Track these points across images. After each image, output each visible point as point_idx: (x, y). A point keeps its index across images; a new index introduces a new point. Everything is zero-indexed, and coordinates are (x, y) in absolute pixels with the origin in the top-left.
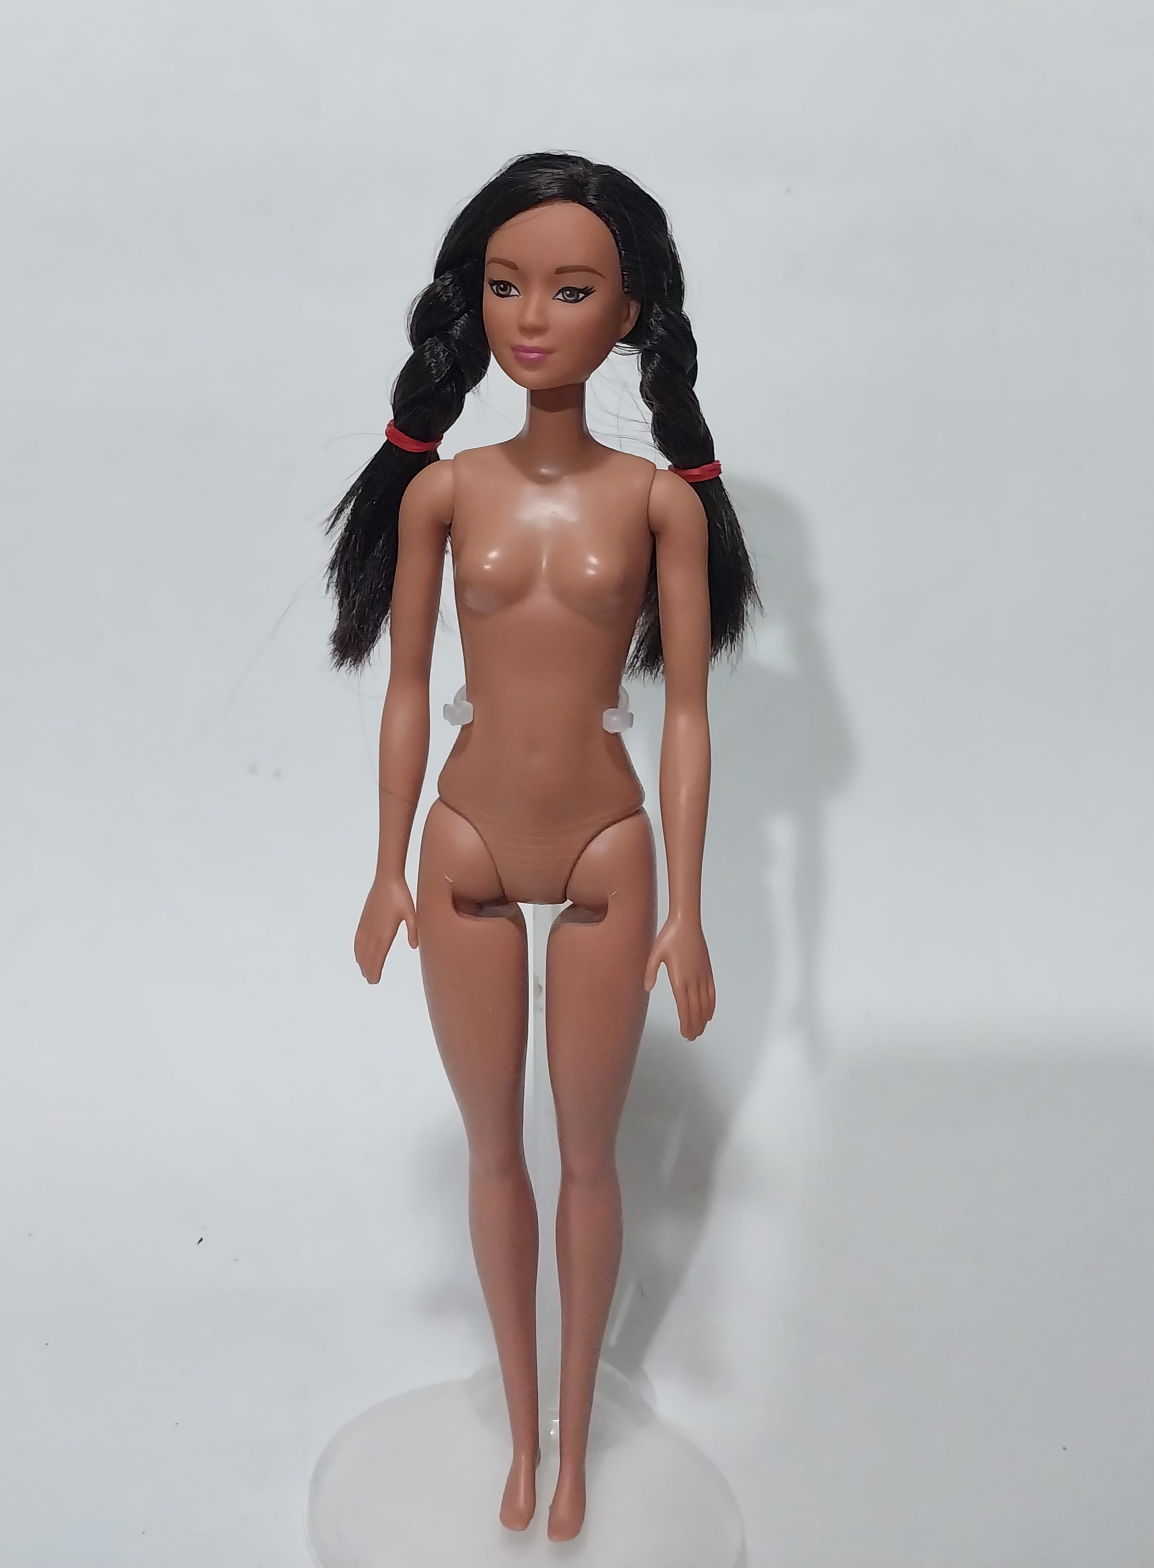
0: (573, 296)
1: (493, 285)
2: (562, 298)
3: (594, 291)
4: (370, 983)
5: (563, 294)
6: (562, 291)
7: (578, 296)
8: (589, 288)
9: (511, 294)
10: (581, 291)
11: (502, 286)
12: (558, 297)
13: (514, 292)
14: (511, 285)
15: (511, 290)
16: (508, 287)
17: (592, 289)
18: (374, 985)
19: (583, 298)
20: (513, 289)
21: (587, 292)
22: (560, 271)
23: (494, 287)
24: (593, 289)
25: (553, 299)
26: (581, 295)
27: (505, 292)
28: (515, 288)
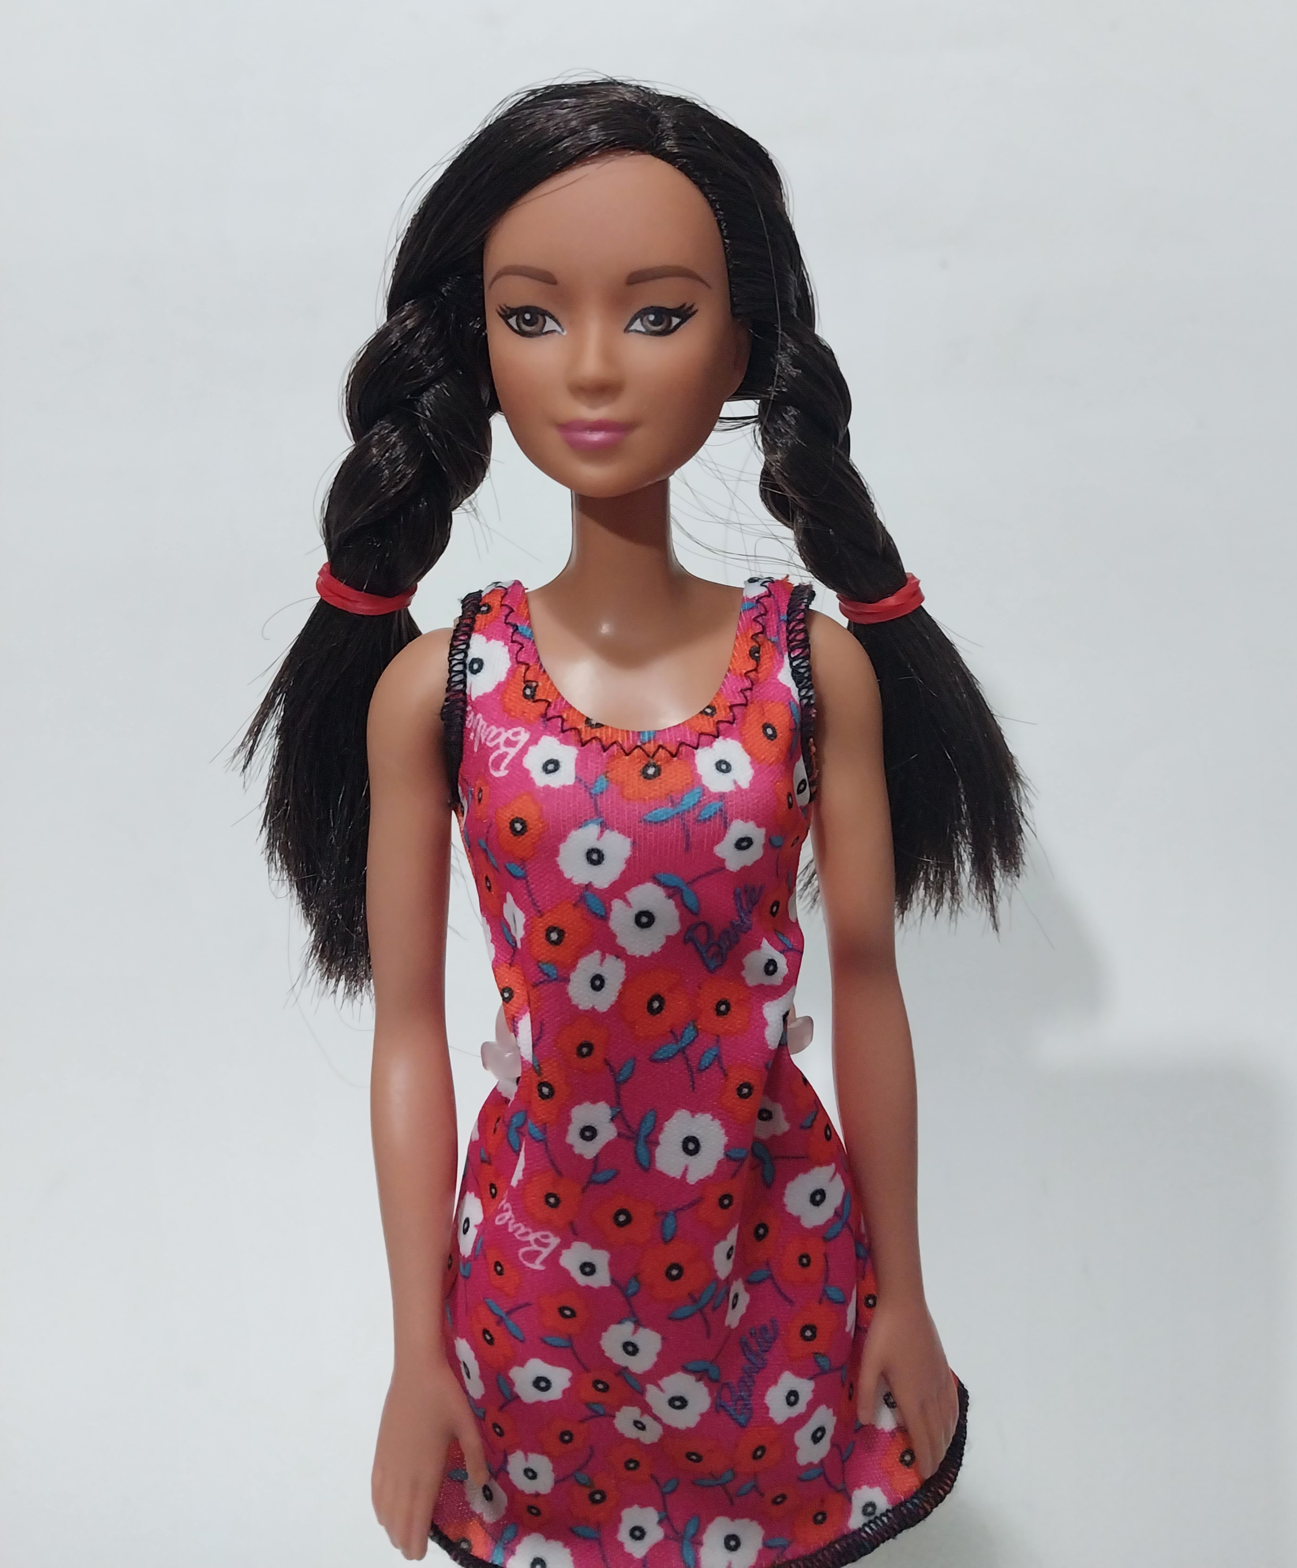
0: (660, 324)
1: (511, 317)
2: (643, 330)
3: (694, 313)
4: (409, 1556)
5: (642, 320)
6: (642, 314)
7: (670, 322)
8: (687, 306)
9: (546, 329)
10: (676, 312)
11: (527, 317)
12: (633, 328)
13: (550, 325)
14: (544, 313)
15: (545, 322)
16: (540, 318)
17: (690, 308)
18: (415, 1561)
19: (678, 326)
20: (547, 318)
21: (685, 313)
22: (636, 278)
23: (513, 321)
24: (694, 309)
25: (626, 330)
26: (675, 321)
27: (533, 328)
28: (552, 317)
